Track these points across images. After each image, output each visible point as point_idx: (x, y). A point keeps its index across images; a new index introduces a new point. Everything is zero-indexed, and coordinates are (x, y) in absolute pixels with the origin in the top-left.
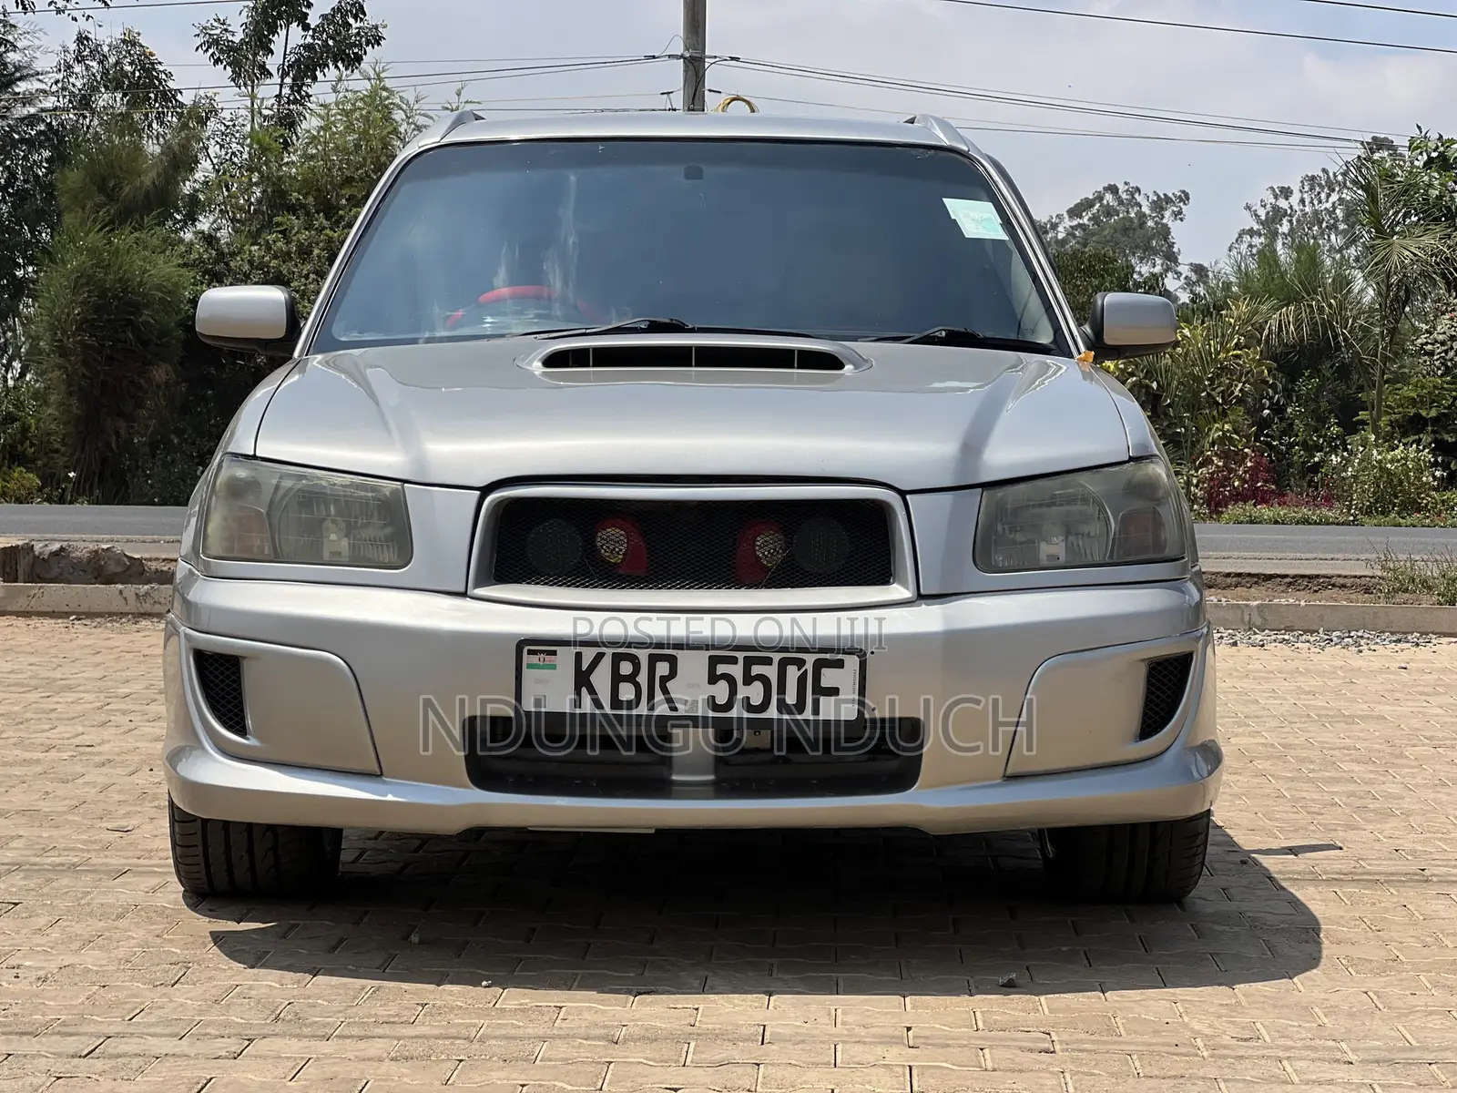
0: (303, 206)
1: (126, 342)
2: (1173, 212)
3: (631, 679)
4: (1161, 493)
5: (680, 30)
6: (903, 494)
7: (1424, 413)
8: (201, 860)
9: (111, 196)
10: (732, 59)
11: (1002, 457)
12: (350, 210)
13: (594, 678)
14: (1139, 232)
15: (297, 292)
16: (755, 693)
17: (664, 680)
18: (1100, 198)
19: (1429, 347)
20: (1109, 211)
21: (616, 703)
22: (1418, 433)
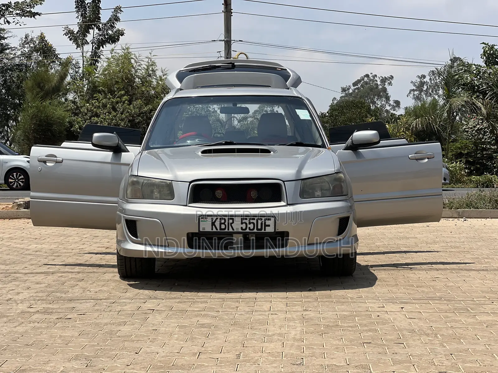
0: (104, 91)
1: (48, 136)
2: (388, 83)
3: (224, 223)
4: (342, 180)
5: (223, 32)
6: (284, 182)
7: (463, 152)
8: (124, 268)
9: (42, 89)
10: (240, 41)
11: (307, 173)
12: (119, 92)
13: (216, 224)
14: (376, 90)
15: (102, 119)
16: (251, 226)
17: (231, 224)
18: (363, 79)
19: (467, 130)
20: (366, 83)
21: (221, 229)
22: (461, 158)
